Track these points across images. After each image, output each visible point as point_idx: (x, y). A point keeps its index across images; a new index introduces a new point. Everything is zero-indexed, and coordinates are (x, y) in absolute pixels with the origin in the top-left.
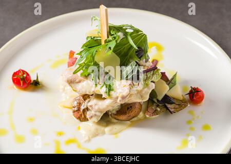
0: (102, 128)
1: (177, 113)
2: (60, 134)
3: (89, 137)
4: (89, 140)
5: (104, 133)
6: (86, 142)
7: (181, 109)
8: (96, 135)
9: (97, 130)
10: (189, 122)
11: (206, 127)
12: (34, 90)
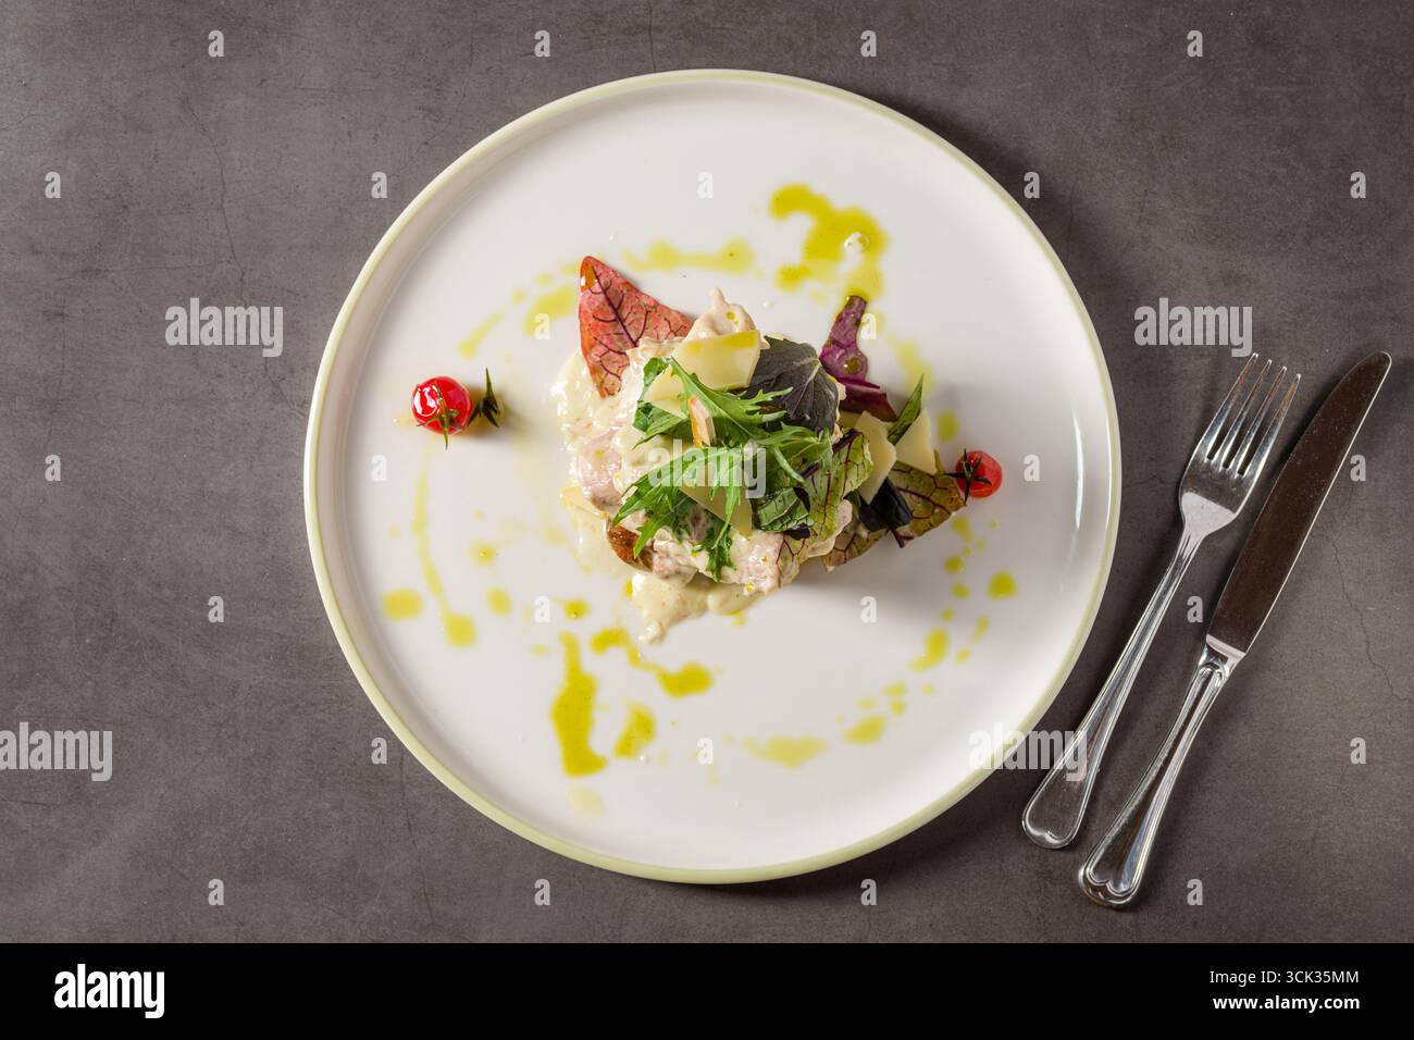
0: (700, 596)
1: (918, 540)
2: (577, 610)
3: (661, 624)
4: (662, 636)
5: (703, 609)
6: (652, 641)
7: (931, 526)
8: (679, 617)
9: (683, 602)
10: (952, 564)
11: (1002, 586)
12: (481, 433)
